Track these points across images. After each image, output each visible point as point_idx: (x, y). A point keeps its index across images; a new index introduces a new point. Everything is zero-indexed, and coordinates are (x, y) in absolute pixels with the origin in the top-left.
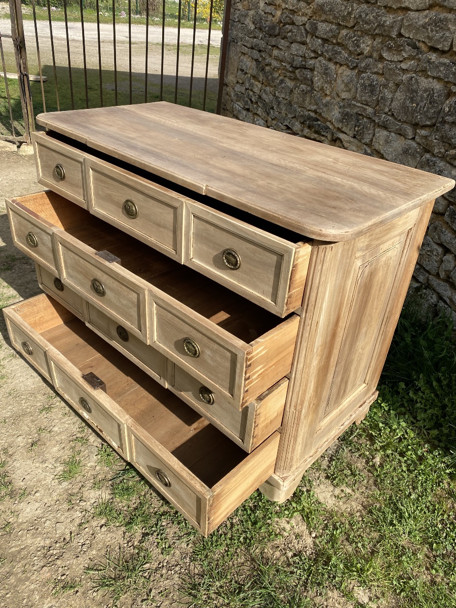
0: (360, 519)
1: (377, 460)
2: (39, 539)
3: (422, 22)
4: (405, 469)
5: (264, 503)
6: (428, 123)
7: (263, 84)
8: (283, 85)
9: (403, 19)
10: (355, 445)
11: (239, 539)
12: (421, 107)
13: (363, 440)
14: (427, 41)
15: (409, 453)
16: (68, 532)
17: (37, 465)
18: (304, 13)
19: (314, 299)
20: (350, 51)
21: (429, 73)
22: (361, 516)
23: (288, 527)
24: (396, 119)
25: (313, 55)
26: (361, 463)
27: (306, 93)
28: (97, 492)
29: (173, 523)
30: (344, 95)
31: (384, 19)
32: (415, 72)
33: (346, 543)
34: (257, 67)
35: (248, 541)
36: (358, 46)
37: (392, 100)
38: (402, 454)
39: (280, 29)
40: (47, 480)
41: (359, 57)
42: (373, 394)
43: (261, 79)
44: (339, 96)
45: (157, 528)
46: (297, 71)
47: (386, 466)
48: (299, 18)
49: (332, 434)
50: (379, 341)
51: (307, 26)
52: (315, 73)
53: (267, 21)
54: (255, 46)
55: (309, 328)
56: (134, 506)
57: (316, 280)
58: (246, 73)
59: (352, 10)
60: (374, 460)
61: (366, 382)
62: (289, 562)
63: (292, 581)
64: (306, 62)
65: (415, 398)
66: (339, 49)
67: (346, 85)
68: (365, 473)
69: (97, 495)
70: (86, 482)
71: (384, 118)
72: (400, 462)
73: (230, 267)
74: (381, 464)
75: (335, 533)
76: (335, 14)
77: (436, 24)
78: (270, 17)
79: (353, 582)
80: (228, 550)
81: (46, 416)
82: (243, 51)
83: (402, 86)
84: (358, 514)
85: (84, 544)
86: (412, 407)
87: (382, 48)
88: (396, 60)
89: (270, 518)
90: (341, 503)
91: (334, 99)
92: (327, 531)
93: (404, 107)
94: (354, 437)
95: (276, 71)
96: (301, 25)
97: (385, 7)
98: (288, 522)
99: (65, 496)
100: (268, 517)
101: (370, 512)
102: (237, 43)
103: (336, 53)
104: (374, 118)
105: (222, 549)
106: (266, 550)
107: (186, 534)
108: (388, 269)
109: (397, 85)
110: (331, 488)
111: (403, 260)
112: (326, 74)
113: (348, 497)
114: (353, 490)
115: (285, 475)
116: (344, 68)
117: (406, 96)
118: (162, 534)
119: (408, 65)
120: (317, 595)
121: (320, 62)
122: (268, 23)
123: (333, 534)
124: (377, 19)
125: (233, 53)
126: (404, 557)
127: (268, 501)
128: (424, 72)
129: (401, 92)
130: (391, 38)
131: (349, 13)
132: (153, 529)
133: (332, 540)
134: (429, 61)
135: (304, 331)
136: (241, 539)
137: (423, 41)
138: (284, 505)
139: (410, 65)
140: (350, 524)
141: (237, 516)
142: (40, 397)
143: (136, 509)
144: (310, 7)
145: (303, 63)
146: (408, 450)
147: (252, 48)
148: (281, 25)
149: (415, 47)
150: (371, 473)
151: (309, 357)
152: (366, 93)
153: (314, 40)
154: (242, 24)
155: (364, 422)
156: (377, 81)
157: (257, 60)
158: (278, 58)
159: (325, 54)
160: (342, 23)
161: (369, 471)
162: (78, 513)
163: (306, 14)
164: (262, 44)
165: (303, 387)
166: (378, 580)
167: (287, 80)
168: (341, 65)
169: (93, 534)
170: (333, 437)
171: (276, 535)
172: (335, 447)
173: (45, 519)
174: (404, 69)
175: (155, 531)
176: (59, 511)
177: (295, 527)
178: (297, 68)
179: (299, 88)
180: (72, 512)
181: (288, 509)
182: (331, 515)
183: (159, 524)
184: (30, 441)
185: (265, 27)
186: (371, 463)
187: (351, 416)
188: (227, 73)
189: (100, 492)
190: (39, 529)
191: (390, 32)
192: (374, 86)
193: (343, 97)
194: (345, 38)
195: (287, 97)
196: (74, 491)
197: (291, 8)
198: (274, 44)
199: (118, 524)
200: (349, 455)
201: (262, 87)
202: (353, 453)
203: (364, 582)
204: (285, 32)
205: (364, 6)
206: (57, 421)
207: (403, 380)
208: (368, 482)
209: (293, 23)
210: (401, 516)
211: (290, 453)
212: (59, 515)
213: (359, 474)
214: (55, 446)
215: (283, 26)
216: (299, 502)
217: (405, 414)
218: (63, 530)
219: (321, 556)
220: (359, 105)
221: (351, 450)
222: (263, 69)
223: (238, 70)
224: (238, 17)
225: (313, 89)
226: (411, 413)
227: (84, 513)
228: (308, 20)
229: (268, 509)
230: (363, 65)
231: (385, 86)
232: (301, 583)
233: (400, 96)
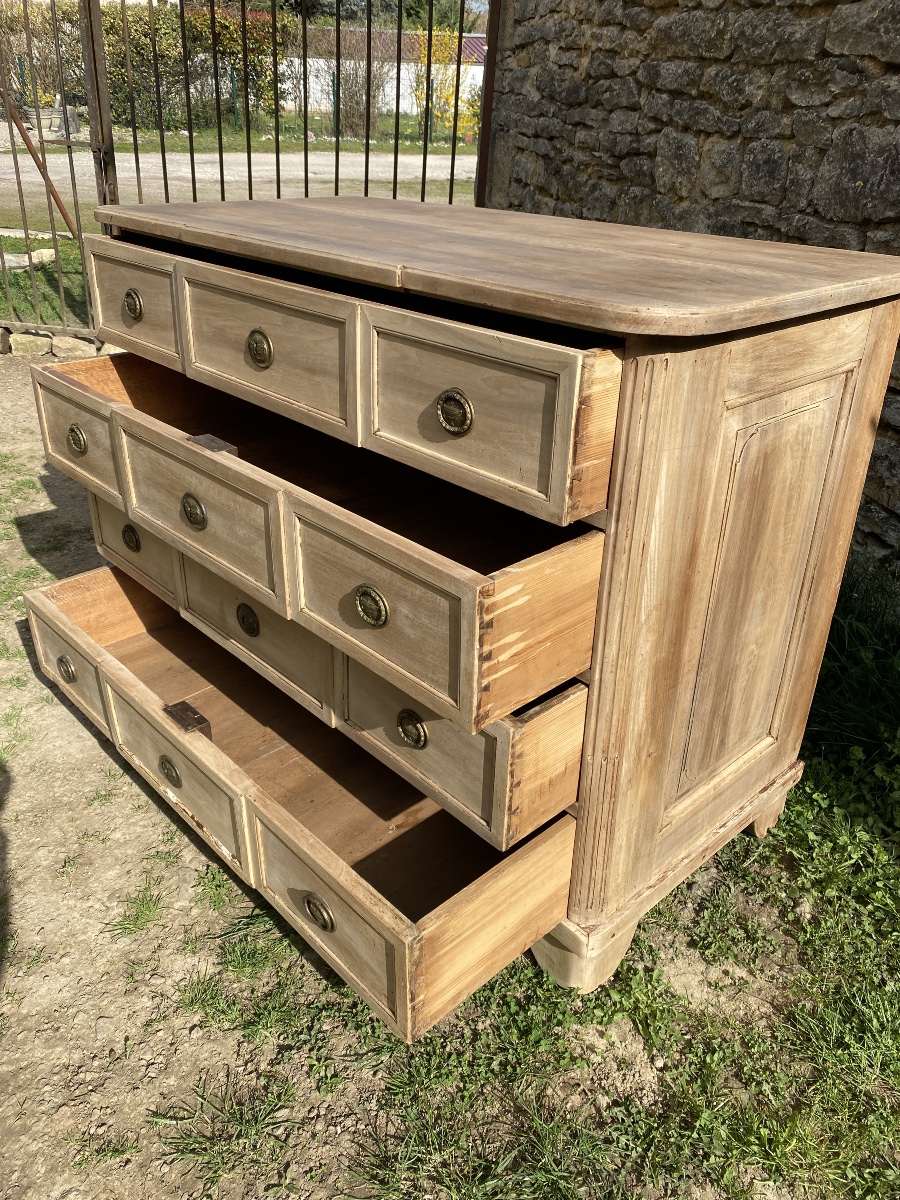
0: (768, 1034)
1: (806, 909)
2: (59, 1049)
3: (865, 21)
4: (869, 928)
5: (548, 990)
6: (890, 214)
7: (558, 199)
8: (597, 194)
9: (827, 22)
10: (753, 879)
11: (489, 1065)
12: (873, 184)
13: (773, 869)
14: (878, 53)
15: (879, 894)
16: (120, 1036)
17: (72, 903)
18: (632, 50)
19: (634, 487)
20: (725, 103)
21: (886, 114)
22: (770, 1027)
23: (601, 1044)
24: (823, 219)
25: (652, 126)
26: (769, 916)
27: (641, 201)
28: (189, 960)
29: (346, 1025)
30: (715, 192)
31: (789, 29)
32: (858, 119)
33: (734, 1083)
34: (546, 170)
35: (509, 1069)
36: (741, 91)
37: (813, 182)
38: (862, 898)
39: (587, 90)
40: (90, 934)
41: (743, 113)
42: (791, 767)
43: (554, 191)
44: (706, 196)
45: (310, 1035)
46: (623, 164)
47: (826, 921)
48: (624, 61)
49: (698, 843)
50: (796, 634)
51: (640, 75)
52: (659, 159)
53: (563, 81)
54: (543, 130)
55: (625, 557)
56: (266, 989)
57: (635, 439)
58: (527, 185)
59: (726, 25)
60: (798, 910)
61: (774, 734)
62: (601, 1117)
63: (608, 1162)
64: (639, 142)
65: (887, 779)
66: (704, 104)
67: (720, 171)
68: (776, 938)
69: (188, 966)
70: (169, 939)
71: (798, 220)
72: (857, 914)
73: (452, 429)
74: (813, 917)
75: (708, 1060)
76: (692, 40)
77: (894, 18)
78: (569, 73)
79: (751, 1169)
80: (465, 1087)
81: (99, 811)
82: (520, 145)
83: (831, 151)
84: (763, 1023)
85: (153, 1064)
86: (883, 800)
87: (788, 86)
88: (817, 103)
89: (559, 1023)
90: (723, 999)
91: (697, 202)
92: (690, 1056)
93: (839, 191)
94: (754, 862)
95: (583, 170)
96: (629, 75)
97: (791, 7)
98: (602, 1034)
99: (121, 965)
100: (555, 1021)
101: (791, 1018)
102: (508, 131)
103: (698, 113)
104: (777, 225)
105: (452, 1085)
106: (549, 1091)
107: (374, 1050)
108: (804, 458)
109: (822, 151)
110: (702, 967)
111: (838, 443)
112: (678, 157)
113: (740, 986)
114: (751, 972)
115: (591, 922)
116: (714, 139)
117: (842, 169)
118: (320, 1048)
119: (842, 108)
120: (666, 1195)
121: (667, 136)
122: (566, 85)
123: (704, 1061)
124: (775, 31)
125: (501, 152)
126: (871, 1117)
127: (557, 988)
128: (875, 115)
129: (830, 163)
130: (804, 63)
131: (721, 33)
132: (302, 1037)
133: (703, 1074)
134: (885, 92)
135: (616, 566)
136: (495, 1065)
137: (870, 57)
138: (592, 996)
139: (846, 106)
140: (744, 1044)
141: (486, 1016)
142: (92, 776)
143: (266, 995)
144: (646, 38)
145: (635, 145)
146: (875, 889)
147: (537, 136)
148: (591, 82)
149: (855, 70)
150: (792, 936)
151: (628, 630)
152: (760, 178)
153: (653, 97)
154: (518, 94)
155: (775, 831)
156: (780, 151)
157: (546, 157)
158: (586, 146)
159: (676, 119)
160: (707, 55)
161: (787, 932)
162: (145, 999)
163: (638, 52)
164: (555, 124)
165: (619, 705)
166: (811, 1166)
167: (604, 183)
168: (709, 135)
169: (172, 1044)
170: (701, 849)
171: (573, 1059)
172: (711, 884)
173: (75, 1010)
174: (834, 119)
175: (305, 1042)
176: (106, 995)
177: (618, 1044)
178: (621, 158)
179: (627, 194)
180: (133, 997)
181: (601, 1006)
182: (699, 1022)
183: (317, 1027)
184: (62, 856)
185: (560, 93)
186: (791, 917)
187: (742, 808)
188: (490, 191)
189: (195, 960)
190: (61, 1030)
191: (802, 50)
192: (775, 162)
193: (715, 195)
194: (715, 80)
195: (605, 216)
196: (141, 956)
197: (608, 46)
198: (577, 119)
199: (227, 1025)
200: (741, 899)
201: (556, 204)
202: (751, 894)
203: (778, 1170)
204: (597, 93)
205: (750, 14)
206: (121, 820)
207: (860, 743)
208: (784, 956)
209: (613, 75)
210: (863, 1028)
211: (600, 867)
212: (105, 1003)
213: (764, 938)
214: (111, 867)
215: (594, 84)
216: (626, 991)
217: (866, 816)
218: (111, 1032)
219: (675, 1109)
220: (747, 204)
221: (746, 888)
222: (557, 172)
223: (510, 182)
224: (509, 83)
225: (655, 191)
226: (881, 816)
227: (157, 1000)
228: (642, 61)
229: (556, 1004)
230: (752, 125)
231: (797, 158)
232: (629, 1164)
233: (829, 171)
